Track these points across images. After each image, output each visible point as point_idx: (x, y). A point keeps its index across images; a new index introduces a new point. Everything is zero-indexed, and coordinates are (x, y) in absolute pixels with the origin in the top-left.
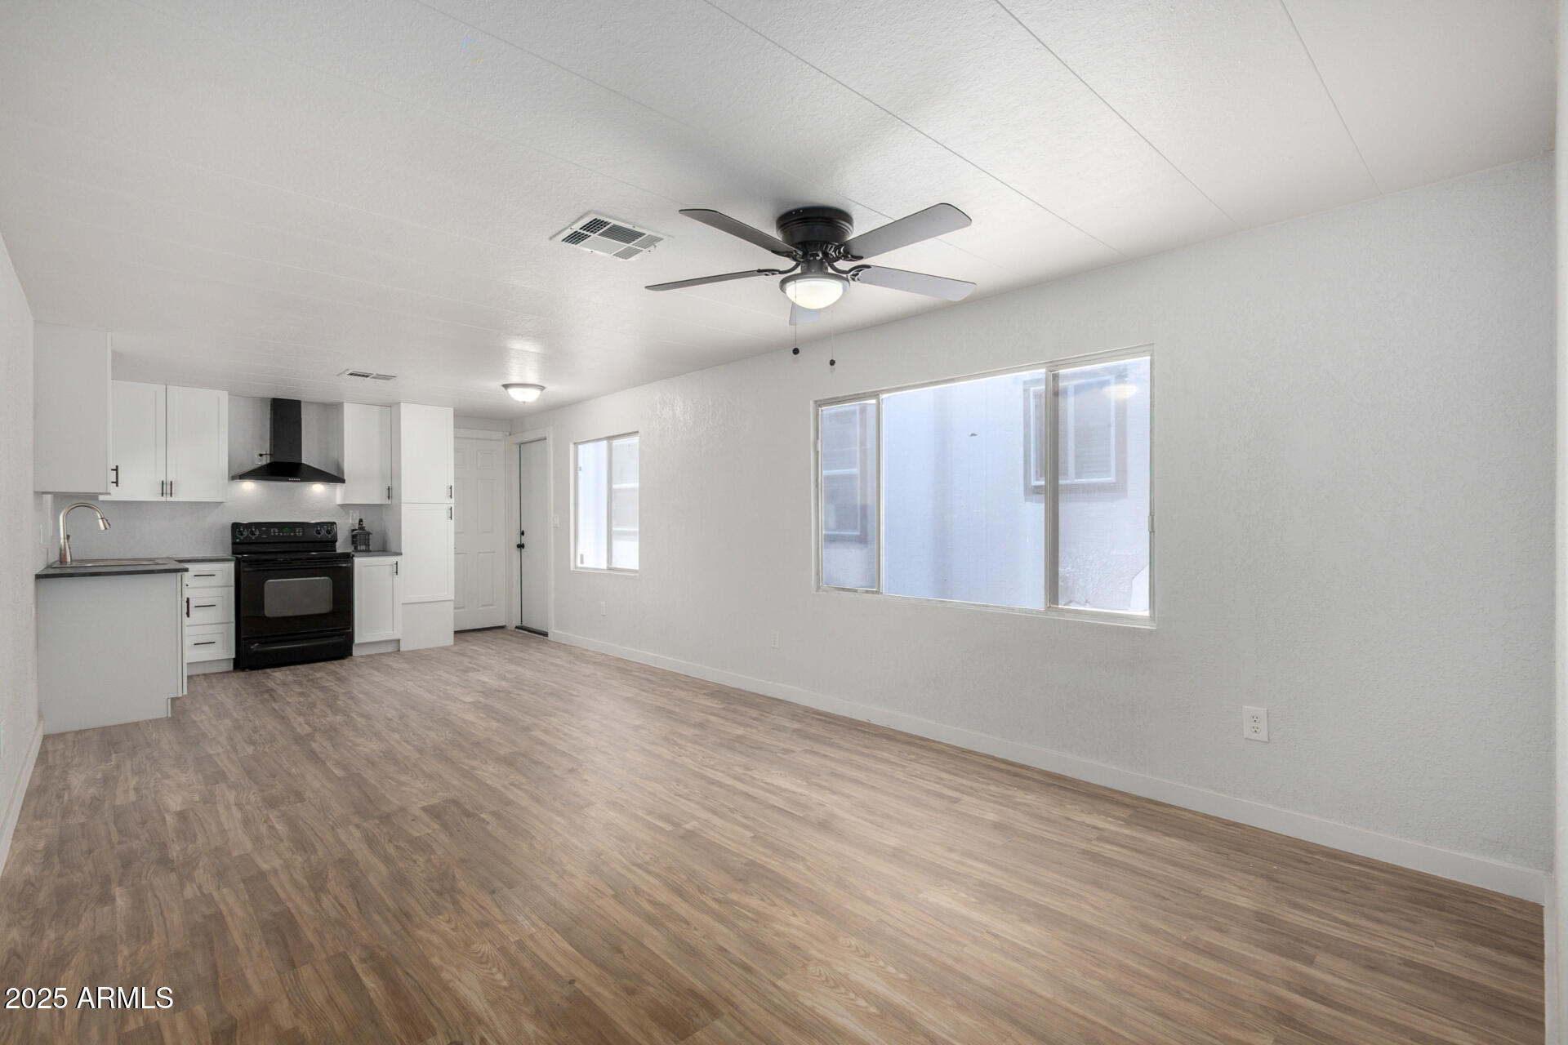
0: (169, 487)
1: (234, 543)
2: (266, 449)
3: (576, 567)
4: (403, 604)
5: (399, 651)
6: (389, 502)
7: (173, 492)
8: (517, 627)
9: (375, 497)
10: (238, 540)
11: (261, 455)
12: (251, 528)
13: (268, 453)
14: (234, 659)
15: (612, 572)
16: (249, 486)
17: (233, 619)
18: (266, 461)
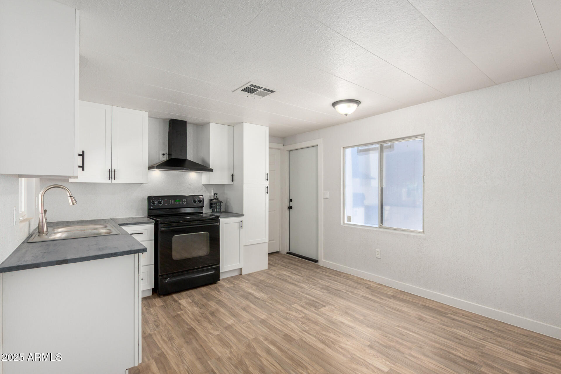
0: (113, 173)
1: (149, 209)
2: (166, 151)
3: (344, 223)
4: (244, 246)
5: (241, 274)
6: (232, 183)
7: (116, 177)
8: (287, 253)
9: (225, 180)
10: (152, 207)
11: (164, 154)
12: (159, 200)
13: (167, 153)
14: (153, 289)
15: (382, 230)
16: (157, 174)
17: (153, 263)
18: (166, 158)
